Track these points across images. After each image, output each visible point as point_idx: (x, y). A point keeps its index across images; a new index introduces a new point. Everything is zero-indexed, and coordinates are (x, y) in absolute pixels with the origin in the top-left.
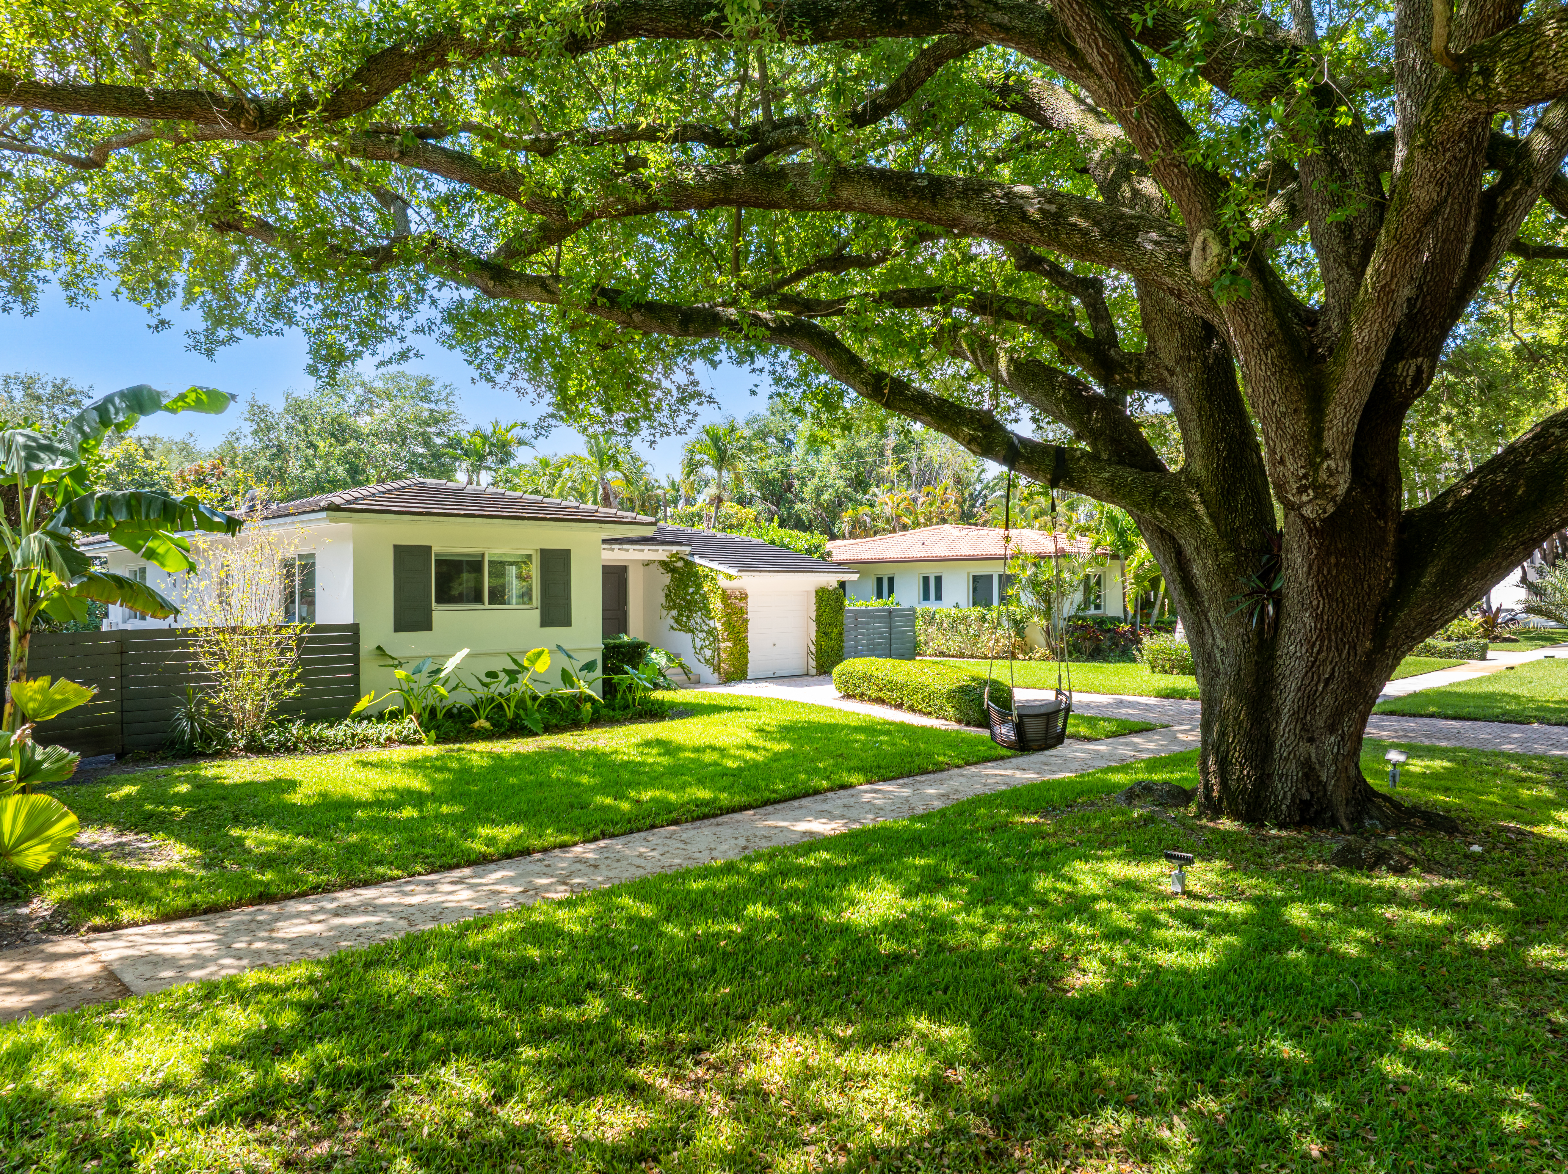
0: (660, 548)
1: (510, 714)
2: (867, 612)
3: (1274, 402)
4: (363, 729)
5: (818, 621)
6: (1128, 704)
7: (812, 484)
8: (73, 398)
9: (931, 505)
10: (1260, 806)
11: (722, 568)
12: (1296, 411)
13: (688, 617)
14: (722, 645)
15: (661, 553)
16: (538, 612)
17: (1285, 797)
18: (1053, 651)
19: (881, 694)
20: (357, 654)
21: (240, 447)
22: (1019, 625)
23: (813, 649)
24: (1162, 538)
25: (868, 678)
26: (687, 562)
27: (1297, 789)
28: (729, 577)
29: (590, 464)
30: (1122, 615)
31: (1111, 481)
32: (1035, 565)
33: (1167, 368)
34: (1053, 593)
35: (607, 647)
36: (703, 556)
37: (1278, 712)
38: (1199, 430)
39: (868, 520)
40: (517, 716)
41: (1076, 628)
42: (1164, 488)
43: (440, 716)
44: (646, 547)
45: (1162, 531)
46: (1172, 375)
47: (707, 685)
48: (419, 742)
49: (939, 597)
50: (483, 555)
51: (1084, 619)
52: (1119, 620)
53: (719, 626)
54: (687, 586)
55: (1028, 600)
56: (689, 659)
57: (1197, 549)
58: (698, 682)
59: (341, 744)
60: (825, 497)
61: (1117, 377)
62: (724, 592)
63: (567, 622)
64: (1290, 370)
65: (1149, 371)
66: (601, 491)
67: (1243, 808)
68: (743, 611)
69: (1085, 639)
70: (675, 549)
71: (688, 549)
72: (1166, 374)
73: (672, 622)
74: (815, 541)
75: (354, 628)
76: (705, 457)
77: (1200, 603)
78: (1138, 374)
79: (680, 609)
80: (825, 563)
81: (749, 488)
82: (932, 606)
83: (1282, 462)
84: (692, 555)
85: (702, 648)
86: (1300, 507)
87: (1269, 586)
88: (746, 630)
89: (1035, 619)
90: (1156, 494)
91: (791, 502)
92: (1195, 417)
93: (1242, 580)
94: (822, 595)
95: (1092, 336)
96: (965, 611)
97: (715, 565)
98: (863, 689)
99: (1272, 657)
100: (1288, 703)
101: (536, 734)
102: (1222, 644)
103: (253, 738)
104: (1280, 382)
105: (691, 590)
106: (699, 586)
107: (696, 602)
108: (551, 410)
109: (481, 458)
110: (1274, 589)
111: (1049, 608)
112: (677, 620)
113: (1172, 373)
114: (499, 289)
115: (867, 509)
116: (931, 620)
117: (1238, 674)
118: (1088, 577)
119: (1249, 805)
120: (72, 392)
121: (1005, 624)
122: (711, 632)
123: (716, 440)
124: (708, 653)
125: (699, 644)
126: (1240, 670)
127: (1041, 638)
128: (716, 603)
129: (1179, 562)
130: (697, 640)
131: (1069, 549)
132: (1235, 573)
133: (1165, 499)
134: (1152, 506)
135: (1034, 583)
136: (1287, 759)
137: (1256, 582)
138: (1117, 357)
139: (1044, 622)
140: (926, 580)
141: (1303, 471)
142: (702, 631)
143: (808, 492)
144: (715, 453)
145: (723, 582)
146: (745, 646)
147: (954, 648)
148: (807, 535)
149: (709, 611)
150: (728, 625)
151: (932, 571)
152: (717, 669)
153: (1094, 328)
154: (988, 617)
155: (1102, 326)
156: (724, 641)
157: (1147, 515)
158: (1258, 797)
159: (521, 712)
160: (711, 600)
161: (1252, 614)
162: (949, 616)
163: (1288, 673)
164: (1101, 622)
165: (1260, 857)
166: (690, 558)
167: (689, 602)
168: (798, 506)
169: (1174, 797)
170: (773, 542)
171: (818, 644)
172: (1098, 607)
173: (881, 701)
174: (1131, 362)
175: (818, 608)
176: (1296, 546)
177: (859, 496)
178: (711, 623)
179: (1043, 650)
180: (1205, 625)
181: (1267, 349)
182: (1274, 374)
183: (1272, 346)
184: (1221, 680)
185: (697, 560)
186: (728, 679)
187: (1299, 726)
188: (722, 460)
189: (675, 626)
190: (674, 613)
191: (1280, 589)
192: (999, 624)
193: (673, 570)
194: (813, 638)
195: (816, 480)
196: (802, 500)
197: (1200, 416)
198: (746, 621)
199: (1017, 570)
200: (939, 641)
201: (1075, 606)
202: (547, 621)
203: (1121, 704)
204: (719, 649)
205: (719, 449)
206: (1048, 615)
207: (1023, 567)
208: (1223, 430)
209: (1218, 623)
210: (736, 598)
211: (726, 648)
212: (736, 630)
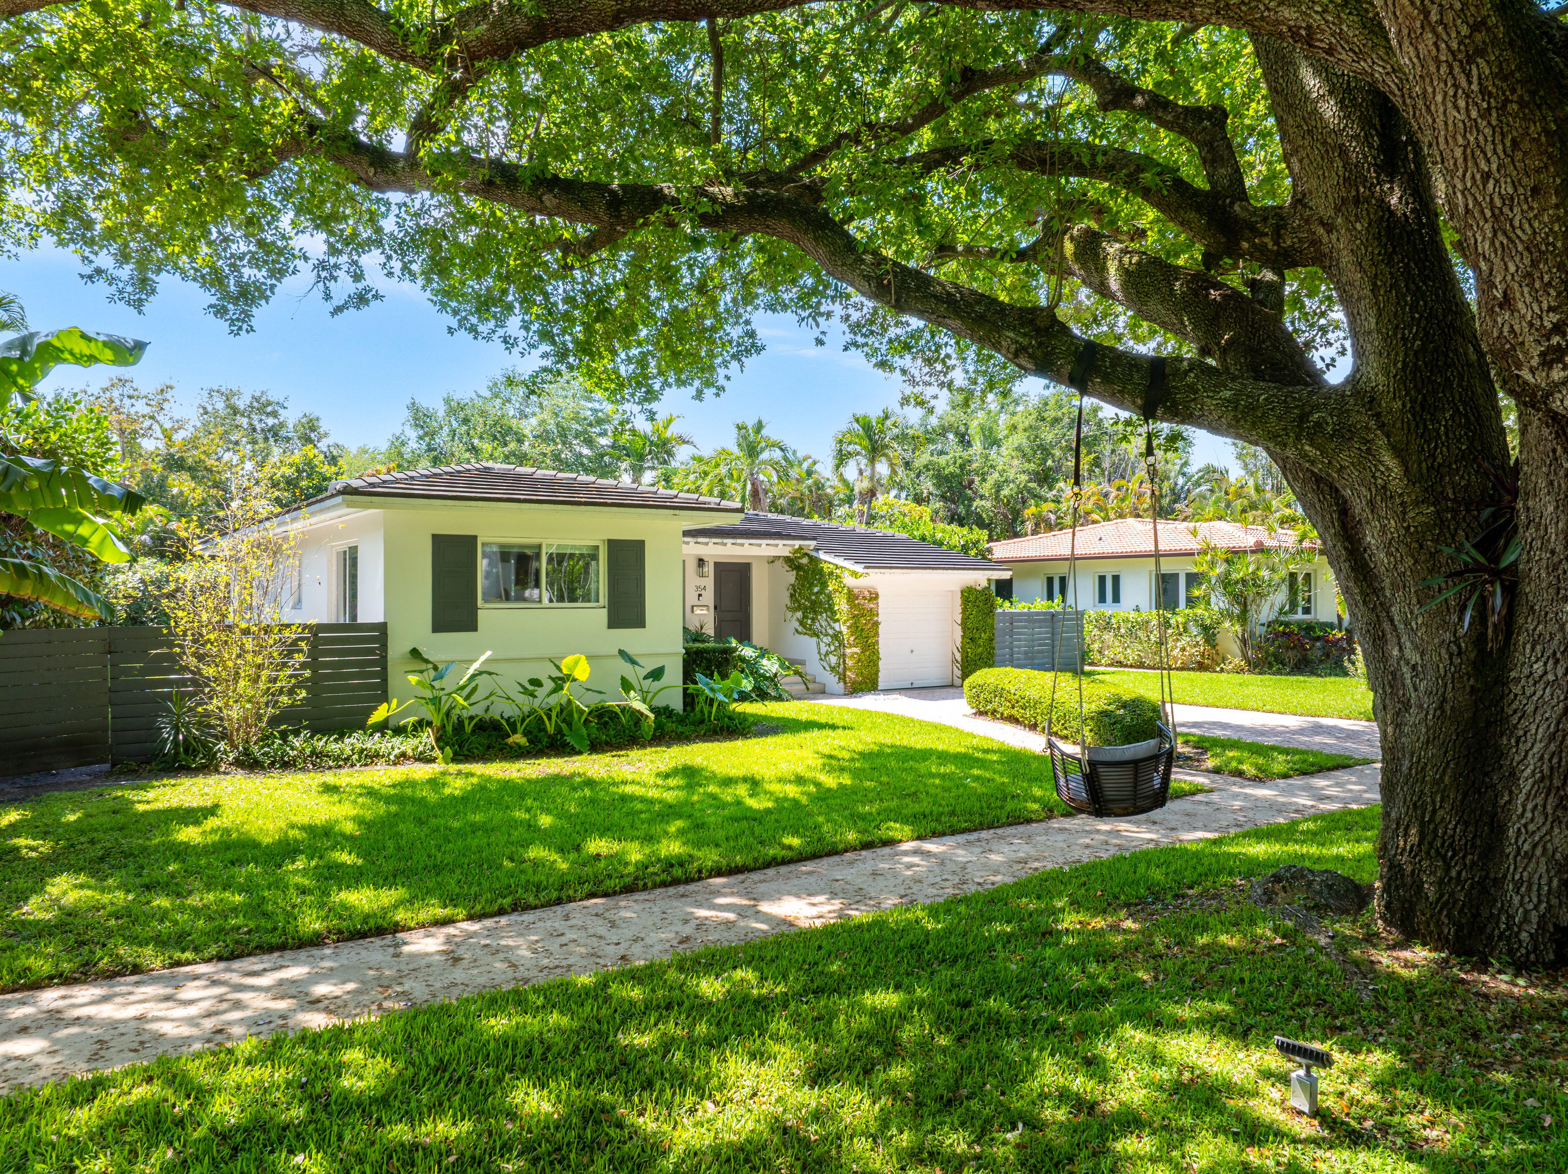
0: (780, 542)
1: (550, 728)
2: (1029, 615)
3: (1486, 176)
4: (374, 743)
5: (964, 625)
6: (1329, 731)
7: (992, 479)
8: (269, 409)
9: (1123, 500)
10: (1482, 930)
11: (849, 565)
12: (1535, 191)
13: (813, 620)
14: (848, 651)
15: (782, 548)
16: (605, 612)
17: (1526, 919)
18: (1249, 663)
19: (1014, 712)
20: (384, 658)
21: (407, 450)
22: (1209, 632)
23: (958, 657)
24: (1318, 491)
25: (999, 692)
26: (811, 558)
27: (1550, 907)
28: (854, 574)
29: (738, 458)
30: (1336, 621)
31: (1233, 403)
32: (1227, 561)
33: (1322, 223)
34: (1251, 593)
35: (688, 652)
36: (829, 551)
37: (1513, 775)
38: (1373, 312)
39: (1053, 517)
40: (559, 731)
41: (1277, 635)
42: (1317, 408)
43: (468, 728)
44: (764, 542)
45: (1318, 479)
46: (1329, 232)
47: (833, 695)
48: (432, 760)
49: (1116, 599)
50: (539, 546)
51: (1287, 624)
52: (1331, 626)
53: (844, 630)
54: (812, 585)
55: (1219, 602)
56: (815, 668)
57: (1371, 503)
58: (822, 692)
59: (347, 760)
60: (1005, 492)
61: (1245, 245)
62: (850, 591)
63: (640, 623)
64: (1522, 103)
65: (1294, 231)
66: (749, 487)
67: (1450, 931)
68: (873, 613)
69: (1288, 648)
70: (797, 543)
71: (813, 543)
72: (1321, 231)
73: (796, 624)
74: (974, 537)
75: (382, 628)
76: (858, 448)
77: (1377, 591)
78: (1277, 237)
79: (805, 610)
80: (984, 559)
81: (927, 485)
82: (1108, 609)
83: (1507, 302)
84: (817, 550)
85: (827, 654)
86: (1548, 395)
87: (1497, 560)
88: (877, 634)
89: (1227, 624)
90: (1303, 418)
91: (971, 500)
92: (1367, 292)
93: (1447, 551)
94: (969, 596)
95: (1208, 187)
96: (1144, 616)
97: (840, 561)
98: (995, 705)
99: (1502, 681)
100: (1531, 760)
101: (580, 753)
102: (1415, 658)
103: (247, 753)
104: (1500, 130)
105: (816, 590)
106: (824, 585)
107: (821, 602)
108: (548, 363)
109: (641, 458)
110: (1504, 563)
111: (1245, 611)
112: (802, 623)
113: (1330, 228)
114: (382, 178)
115: (1052, 506)
116: (1106, 625)
117: (1441, 707)
118: (1293, 576)
119: (1460, 927)
120: (269, 404)
121: (1194, 630)
122: (837, 636)
123: (867, 428)
124: (833, 659)
125: (824, 649)
126: (1444, 700)
127: (1235, 648)
128: (841, 604)
129: (1344, 525)
130: (822, 645)
131: (1269, 543)
132: (1436, 541)
133: (1318, 424)
134: (1298, 438)
135: (1226, 582)
136: (1529, 856)
137: (1471, 554)
138: (1243, 215)
139: (1238, 628)
140: (1102, 579)
141: (1554, 317)
142: (827, 635)
143: (986, 489)
144: (866, 443)
145: (849, 581)
146: (876, 653)
147: (1132, 656)
148: (965, 530)
149: (834, 613)
150: (855, 629)
151: (1109, 569)
152: (843, 678)
153: (1210, 178)
154: (1173, 621)
155: (1223, 171)
156: (851, 646)
157: (1290, 453)
158: (1476, 915)
159: (564, 726)
160: (836, 600)
161: (1463, 609)
162: (1126, 620)
163: (1530, 708)
164: (1309, 628)
165: (1476, 1036)
166: (814, 554)
167: (813, 603)
168: (977, 503)
169: (1339, 897)
170: (923, 539)
171: (963, 651)
172: (1307, 611)
173: (1013, 720)
174: (1265, 219)
175: (964, 610)
176: (1542, 483)
177: (1044, 492)
178: (836, 626)
179: (1238, 661)
180: (1387, 626)
181: (1470, 60)
182: (1485, 114)
183: (1481, 52)
184: (1412, 717)
185: (822, 555)
186: (854, 690)
187: (1552, 801)
188: (875, 450)
189: (800, 629)
190: (799, 614)
191: (1515, 563)
192: (1185, 630)
193: (798, 568)
194: (959, 644)
195: (996, 475)
196: (982, 497)
197: (1375, 289)
198: (876, 624)
199: (1205, 568)
200: (1115, 651)
201: (1276, 608)
202: (614, 623)
203: (1318, 729)
204: (844, 655)
205: (871, 439)
206: (1243, 618)
207: (1213, 564)
208: (1414, 307)
209: (1407, 623)
210: (864, 598)
211: (852, 656)
212: (864, 634)
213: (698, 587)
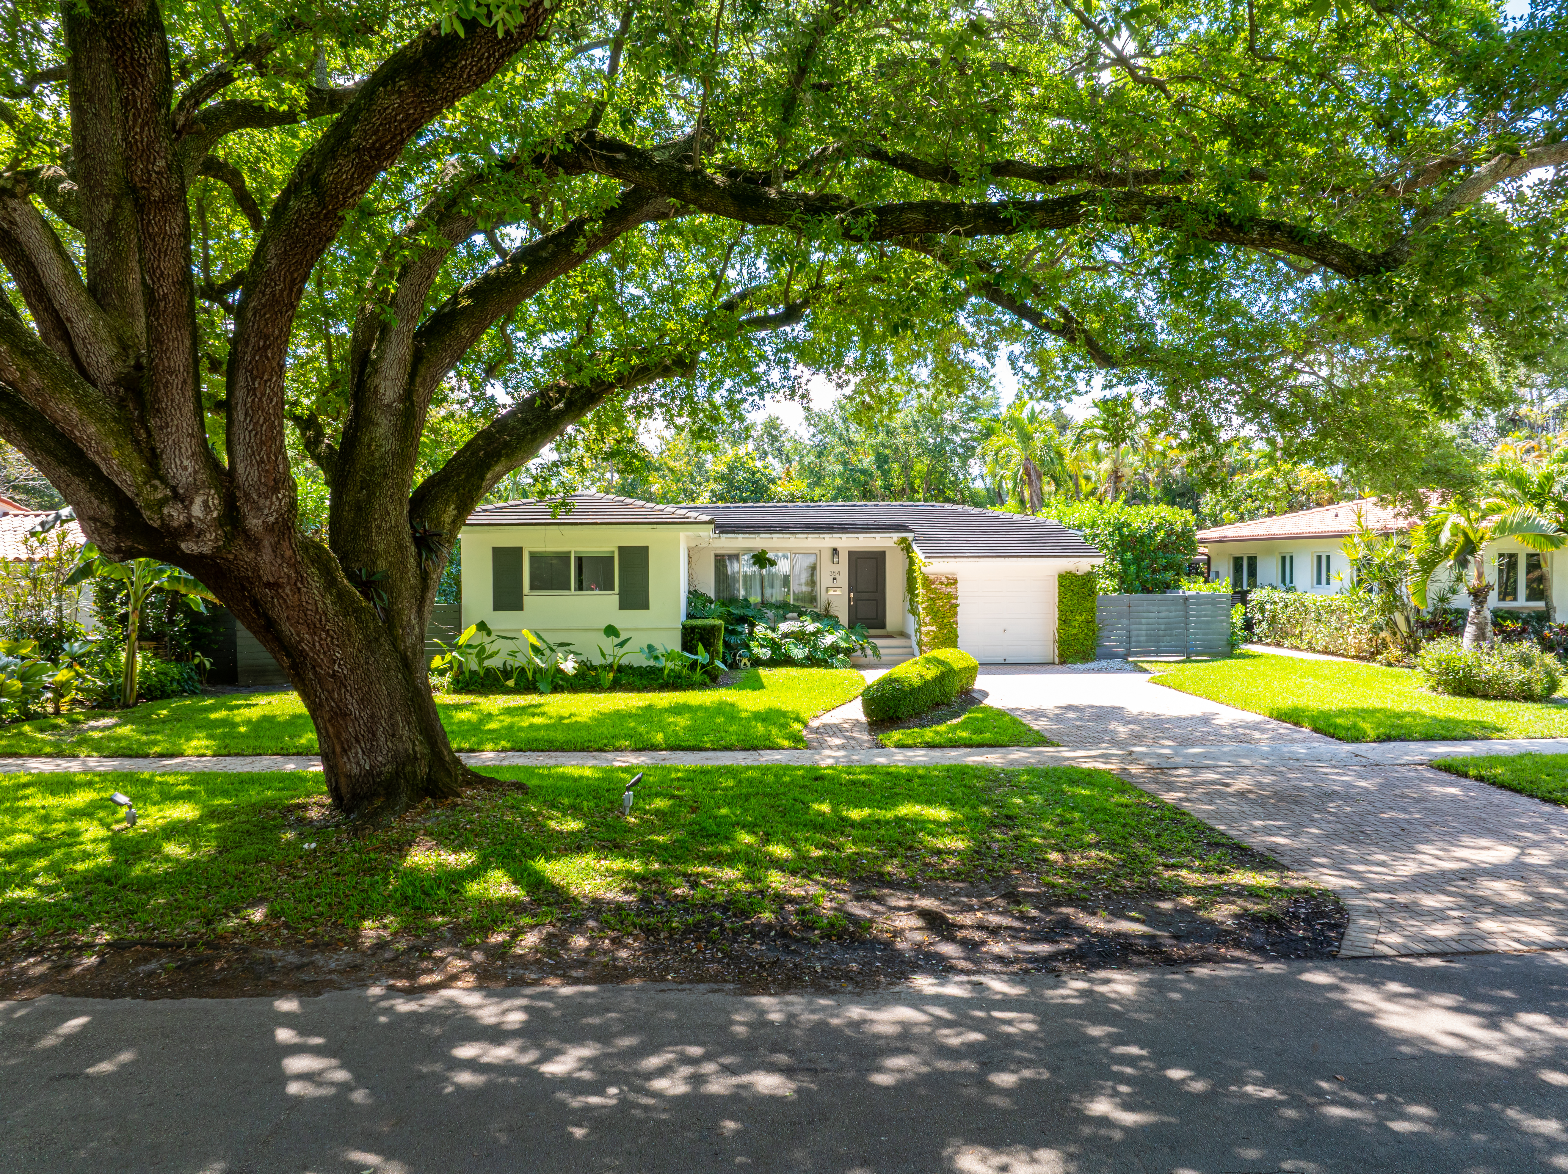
5: (1059, 608)
13: (913, 601)
14: (924, 629)
16: (617, 597)
20: (459, 626)
23: (1057, 637)
40: (534, 679)
50: (569, 552)
53: (921, 610)
62: (926, 577)
63: (645, 606)
68: (951, 596)
71: (912, 536)
73: (909, 604)
75: (459, 608)
84: (914, 541)
85: (916, 631)
88: (956, 615)
94: (1063, 581)
116: (1304, 608)
122: (919, 616)
124: (918, 636)
125: (916, 627)
128: (919, 589)
130: (915, 623)
142: (916, 614)
145: (924, 568)
146: (954, 631)
149: (916, 596)
150: (930, 610)
156: (926, 625)
159: (538, 676)
160: (917, 585)
171: (1059, 631)
175: (1059, 594)
178: (918, 607)
179: (1395, 651)
185: (914, 546)
189: (909, 608)
194: (1057, 625)
198: (955, 606)
200: (1310, 634)
202: (625, 605)
204: (921, 633)
210: (942, 583)
211: (928, 632)
212: (940, 615)
213: (832, 573)
